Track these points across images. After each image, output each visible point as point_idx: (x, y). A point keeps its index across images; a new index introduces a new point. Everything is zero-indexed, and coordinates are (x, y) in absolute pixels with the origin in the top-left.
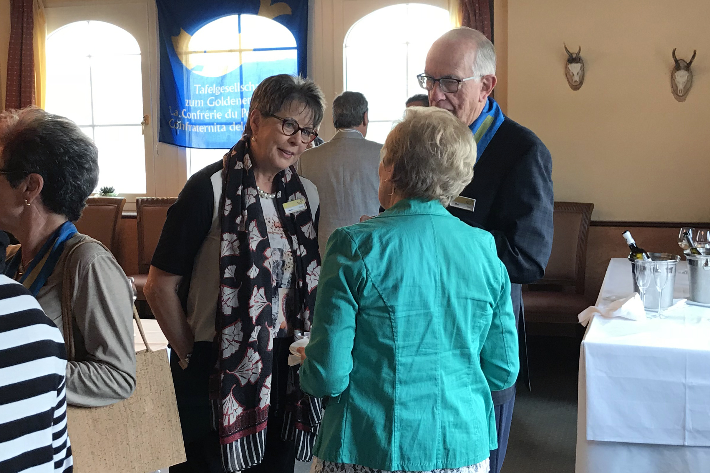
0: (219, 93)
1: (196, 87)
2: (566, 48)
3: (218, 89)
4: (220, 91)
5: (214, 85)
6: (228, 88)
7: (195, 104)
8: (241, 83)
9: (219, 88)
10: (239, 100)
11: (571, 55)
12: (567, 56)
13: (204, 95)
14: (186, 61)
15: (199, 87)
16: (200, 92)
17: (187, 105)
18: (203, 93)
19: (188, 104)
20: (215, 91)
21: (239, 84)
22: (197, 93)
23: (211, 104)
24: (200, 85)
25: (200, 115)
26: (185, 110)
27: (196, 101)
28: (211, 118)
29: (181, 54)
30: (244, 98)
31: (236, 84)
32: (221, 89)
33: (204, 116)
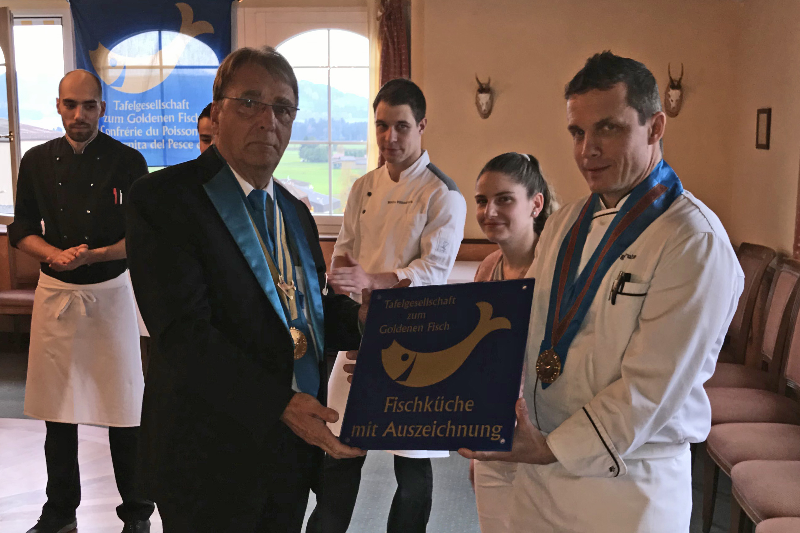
0: (140, 109)
1: (115, 104)
2: (477, 79)
5: (135, 102)
6: (149, 105)
7: (114, 120)
8: (162, 101)
9: (140, 104)
10: (160, 118)
11: (481, 85)
14: (104, 76)
15: (119, 104)
16: (120, 109)
18: (123, 109)
19: (107, 120)
20: (136, 107)
22: (116, 109)
23: (132, 120)
24: (119, 101)
25: (119, 132)
26: (104, 126)
27: (116, 118)
28: (131, 135)
29: (99, 69)
30: (165, 116)
31: (157, 101)
32: (142, 106)
33: (123, 133)
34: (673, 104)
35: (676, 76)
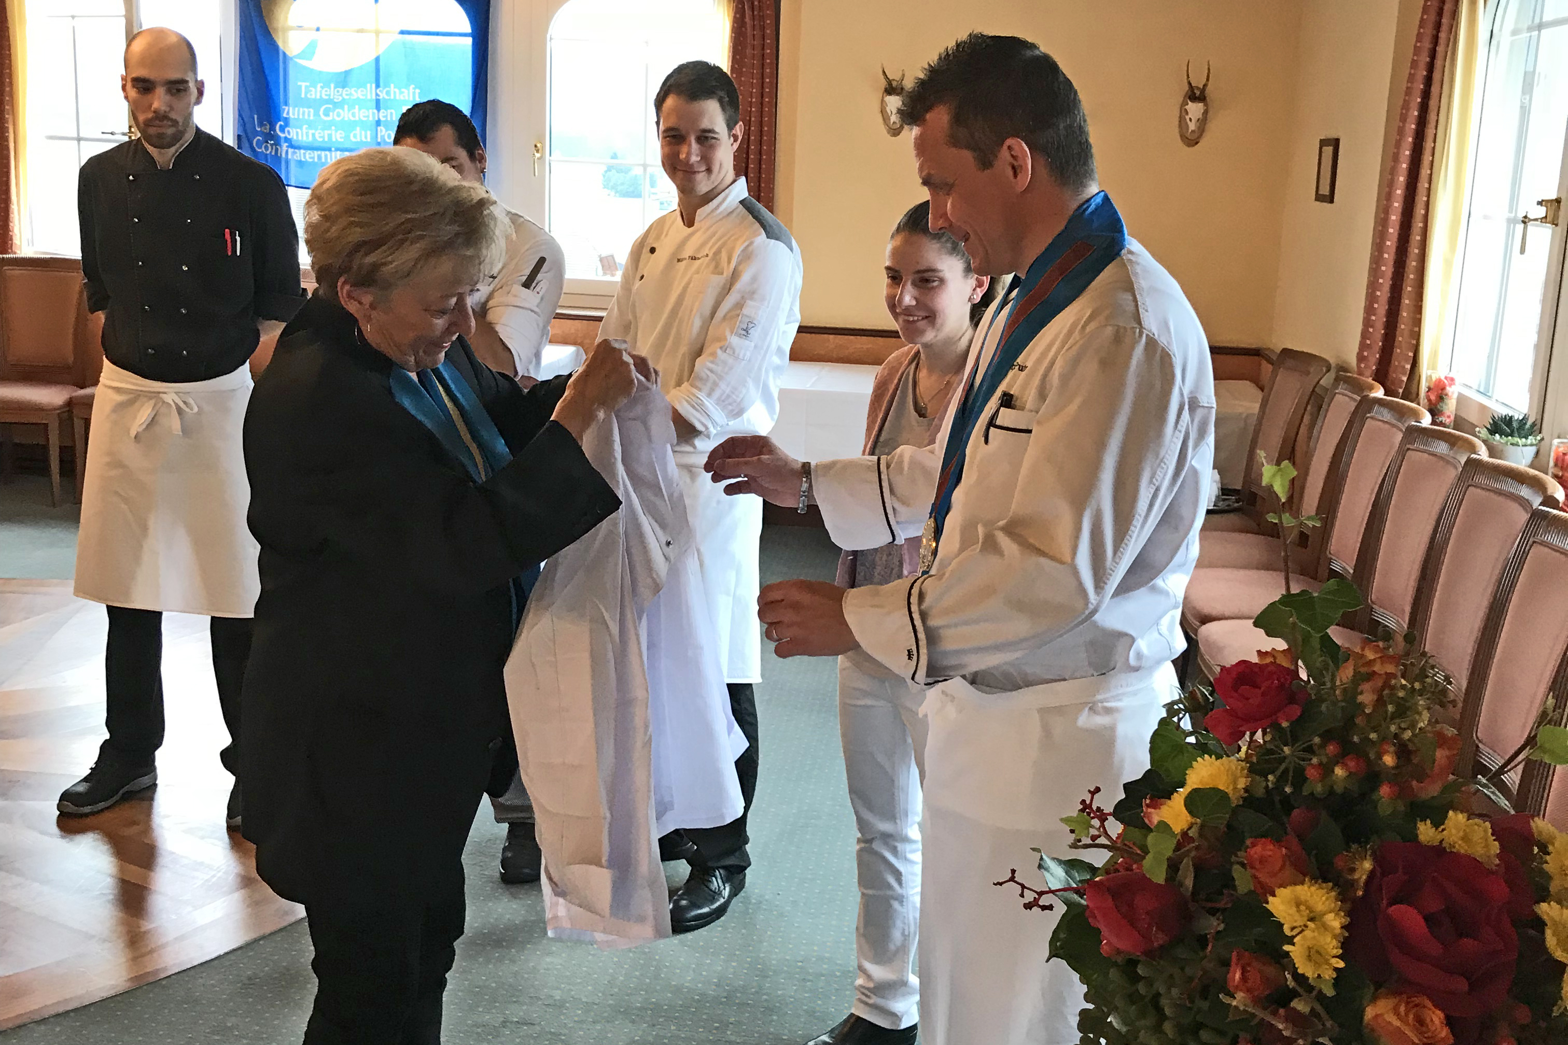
0: (341, 98)
1: (300, 86)
2: (884, 72)
3: (338, 92)
4: (341, 95)
5: (332, 86)
6: (356, 91)
7: (298, 115)
8: (378, 86)
9: (340, 90)
10: (373, 113)
11: (889, 82)
12: (883, 83)
13: (315, 100)
14: (284, 42)
15: (306, 87)
16: (309, 96)
17: (285, 115)
18: (313, 97)
19: (288, 113)
20: (334, 95)
21: (374, 85)
22: (303, 96)
23: (327, 115)
24: (308, 84)
25: (307, 133)
26: (282, 123)
27: (301, 110)
28: (326, 139)
29: (276, 30)
30: (382, 111)
31: (369, 85)
32: (344, 93)
33: (313, 135)
34: (1192, 126)
35: (1198, 82)
